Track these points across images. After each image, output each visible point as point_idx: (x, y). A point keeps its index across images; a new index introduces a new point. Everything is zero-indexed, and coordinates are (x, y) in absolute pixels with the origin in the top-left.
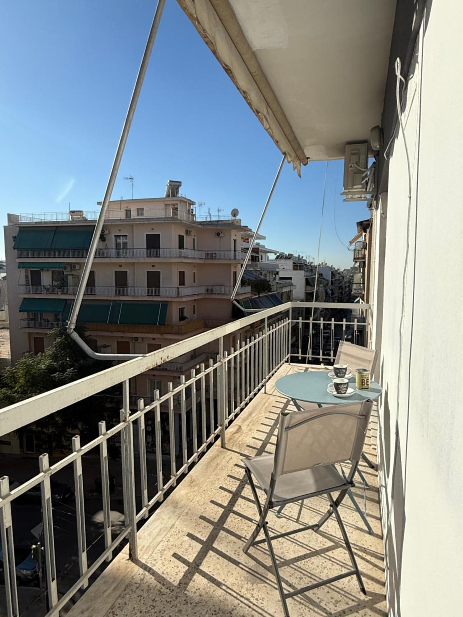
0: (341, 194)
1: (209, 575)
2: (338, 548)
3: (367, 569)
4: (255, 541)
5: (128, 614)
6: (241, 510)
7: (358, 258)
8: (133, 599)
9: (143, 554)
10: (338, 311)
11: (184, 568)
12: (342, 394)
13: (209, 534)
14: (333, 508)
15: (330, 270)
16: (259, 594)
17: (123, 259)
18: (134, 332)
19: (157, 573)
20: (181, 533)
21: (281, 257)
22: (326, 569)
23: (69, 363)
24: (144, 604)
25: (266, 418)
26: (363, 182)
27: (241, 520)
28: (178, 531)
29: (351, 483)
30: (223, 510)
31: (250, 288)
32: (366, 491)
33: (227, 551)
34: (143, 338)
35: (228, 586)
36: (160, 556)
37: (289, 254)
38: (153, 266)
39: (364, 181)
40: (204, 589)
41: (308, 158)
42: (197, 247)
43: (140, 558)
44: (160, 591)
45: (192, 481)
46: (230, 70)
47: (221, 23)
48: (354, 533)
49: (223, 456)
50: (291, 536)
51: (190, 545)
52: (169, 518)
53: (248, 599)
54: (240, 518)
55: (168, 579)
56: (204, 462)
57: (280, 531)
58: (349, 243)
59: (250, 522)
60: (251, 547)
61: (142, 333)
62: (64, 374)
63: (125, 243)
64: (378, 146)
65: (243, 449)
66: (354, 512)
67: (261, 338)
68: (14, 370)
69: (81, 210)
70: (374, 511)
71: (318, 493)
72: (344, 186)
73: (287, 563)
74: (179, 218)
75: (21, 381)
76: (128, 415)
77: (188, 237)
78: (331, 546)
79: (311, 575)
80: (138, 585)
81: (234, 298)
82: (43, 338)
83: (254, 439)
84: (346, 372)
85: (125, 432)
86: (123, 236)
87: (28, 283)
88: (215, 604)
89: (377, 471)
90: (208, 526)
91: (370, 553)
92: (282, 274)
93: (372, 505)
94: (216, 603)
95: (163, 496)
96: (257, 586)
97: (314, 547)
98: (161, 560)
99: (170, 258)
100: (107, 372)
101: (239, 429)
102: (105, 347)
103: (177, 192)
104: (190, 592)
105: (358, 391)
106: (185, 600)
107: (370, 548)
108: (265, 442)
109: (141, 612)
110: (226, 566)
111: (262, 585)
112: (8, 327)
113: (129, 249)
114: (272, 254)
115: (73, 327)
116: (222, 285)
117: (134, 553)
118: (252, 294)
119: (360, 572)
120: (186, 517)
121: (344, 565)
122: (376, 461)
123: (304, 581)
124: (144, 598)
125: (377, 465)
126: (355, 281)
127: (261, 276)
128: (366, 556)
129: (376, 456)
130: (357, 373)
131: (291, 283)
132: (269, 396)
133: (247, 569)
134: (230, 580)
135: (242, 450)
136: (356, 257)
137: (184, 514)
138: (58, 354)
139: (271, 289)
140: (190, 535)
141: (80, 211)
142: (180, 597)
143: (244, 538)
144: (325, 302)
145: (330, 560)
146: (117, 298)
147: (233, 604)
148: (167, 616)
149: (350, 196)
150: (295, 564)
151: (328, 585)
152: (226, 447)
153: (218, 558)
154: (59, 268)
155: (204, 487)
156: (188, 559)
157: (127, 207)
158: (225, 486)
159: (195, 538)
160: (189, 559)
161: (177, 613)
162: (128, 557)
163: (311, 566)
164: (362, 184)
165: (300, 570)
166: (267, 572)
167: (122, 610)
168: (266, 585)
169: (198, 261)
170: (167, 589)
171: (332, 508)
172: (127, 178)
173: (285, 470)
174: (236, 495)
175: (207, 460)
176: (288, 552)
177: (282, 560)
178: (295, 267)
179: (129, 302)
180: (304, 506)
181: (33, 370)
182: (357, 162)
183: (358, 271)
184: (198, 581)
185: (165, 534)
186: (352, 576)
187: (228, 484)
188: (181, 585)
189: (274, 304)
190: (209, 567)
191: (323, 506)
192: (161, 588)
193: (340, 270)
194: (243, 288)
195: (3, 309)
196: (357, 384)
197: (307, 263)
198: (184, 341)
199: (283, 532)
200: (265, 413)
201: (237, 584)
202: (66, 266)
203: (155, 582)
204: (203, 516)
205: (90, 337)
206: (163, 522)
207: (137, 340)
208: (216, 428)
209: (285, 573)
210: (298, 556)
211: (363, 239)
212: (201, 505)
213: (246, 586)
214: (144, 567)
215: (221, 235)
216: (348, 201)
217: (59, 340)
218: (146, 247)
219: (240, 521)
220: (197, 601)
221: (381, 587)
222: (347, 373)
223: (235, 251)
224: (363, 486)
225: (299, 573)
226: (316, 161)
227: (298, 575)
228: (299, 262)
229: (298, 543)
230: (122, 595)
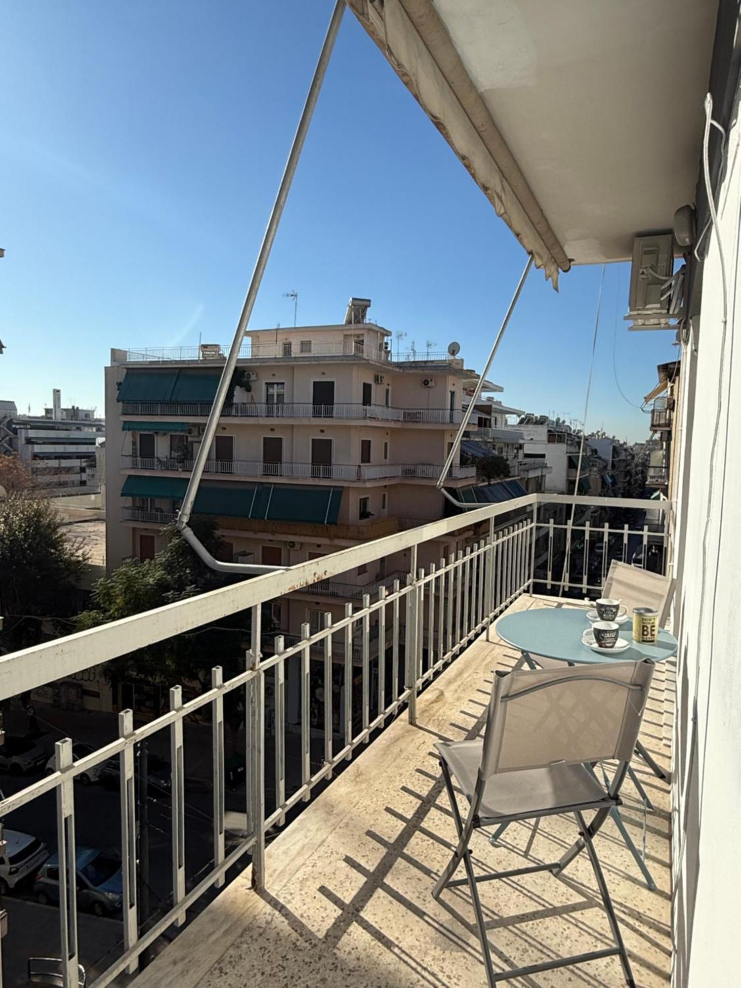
0: (626, 318)
1: (374, 928)
2: (592, 907)
3: (640, 948)
4: (451, 880)
5: (244, 975)
6: (434, 828)
7: (659, 426)
8: (253, 951)
9: (273, 883)
10: (622, 511)
11: (335, 912)
12: (606, 647)
13: (379, 861)
14: (584, 838)
15: (610, 444)
16: (453, 969)
17: (277, 419)
18: (291, 534)
19: (293, 914)
20: (335, 855)
21: (527, 420)
22: (569, 940)
23: (190, 578)
24: (268, 961)
25: (486, 681)
26: (662, 299)
27: (433, 843)
28: (330, 851)
29: (616, 798)
30: (405, 824)
31: (474, 469)
32: (647, 815)
33: (406, 893)
34: (302, 544)
35: (403, 949)
36: (299, 888)
37: (541, 416)
38: (322, 431)
39: (665, 297)
40: (365, 950)
41: (571, 260)
42: (392, 403)
43: (268, 888)
44: (294, 944)
45: (359, 774)
46: (442, 124)
47: (427, 51)
48: (622, 884)
49: (409, 739)
50: (513, 878)
51: (347, 876)
52: (317, 830)
53: (433, 975)
54: (431, 841)
55: (310, 927)
56: (380, 744)
57: (493, 867)
58: (644, 400)
59: (446, 849)
60: (445, 890)
61: (301, 535)
62: (181, 593)
63: (280, 395)
64: (687, 240)
65: (445, 728)
66: (624, 849)
67: (482, 550)
68: (109, 583)
69: (216, 343)
70: (659, 850)
71: (561, 810)
72: (630, 305)
73: (504, 923)
74: (365, 356)
75: (118, 601)
76: (258, 659)
77: (378, 386)
78: (580, 903)
79: (542, 948)
80: (262, 930)
81: (442, 484)
82: (153, 537)
83: (462, 714)
84: (617, 612)
85: (252, 686)
86: (278, 384)
87: (136, 453)
88: (380, 976)
89: (669, 783)
90: (378, 849)
91: (647, 921)
92: (528, 450)
93: (657, 841)
94: (382, 974)
95: (309, 792)
96: (451, 955)
97: (551, 902)
98: (301, 894)
99: (348, 419)
100: (228, 591)
101: (439, 696)
102: (244, 554)
103: (364, 316)
104: (342, 951)
105: (635, 645)
106: (333, 964)
107: (648, 913)
108: (481, 720)
109: (263, 974)
110: (403, 916)
111: (459, 954)
112: (104, 517)
113: (287, 403)
114: (512, 416)
115: (185, 519)
116: (430, 465)
117: (260, 878)
118: (478, 479)
119: (627, 953)
120: (345, 831)
121: (600, 937)
122: (669, 766)
123: (529, 956)
124: (269, 952)
125: (670, 774)
126: (652, 464)
127: (494, 451)
128: (639, 926)
129: (670, 758)
130: (635, 614)
131: (543, 463)
132: (493, 645)
133: (436, 926)
134: (407, 940)
135: (443, 731)
136: (655, 423)
137: (341, 825)
138: (174, 563)
139: (509, 472)
140: (348, 860)
141: (216, 346)
142: (325, 957)
143: (436, 874)
144: (600, 496)
145: (577, 926)
146: (264, 480)
147: (409, 979)
148: (303, 985)
149: (640, 322)
150: (518, 925)
151: (571, 967)
152: (418, 723)
153: (391, 902)
154: (182, 431)
155: (377, 785)
156: (342, 899)
157: (286, 339)
158: (410, 787)
159: (356, 865)
160: (344, 898)
161: (318, 982)
162: (249, 884)
163: (543, 932)
164: (661, 302)
165: (524, 936)
166: (470, 934)
167: (234, 967)
168: (466, 955)
169: (392, 425)
170: (306, 941)
171: (582, 839)
172: (288, 295)
173: (500, 766)
174: (427, 803)
175: (384, 742)
176: (506, 905)
177: (496, 917)
178: (551, 437)
179: (284, 487)
180: (538, 831)
181: (136, 585)
182: (652, 265)
183: (660, 447)
184: (355, 936)
185: (310, 853)
186: (613, 957)
187: (416, 783)
188: (329, 938)
189: (512, 495)
190: (375, 914)
191: (570, 835)
192: (298, 940)
193: (628, 445)
194: (464, 470)
195: (99, 491)
196: (634, 634)
197: (572, 432)
198: (352, 549)
199: (501, 870)
200: (484, 673)
201: (419, 948)
202: (192, 428)
203: (289, 928)
204: (371, 831)
205: (223, 539)
206: (309, 834)
207: (293, 547)
208: (401, 691)
209: (498, 938)
210: (523, 913)
211: (669, 393)
212: (370, 814)
213: (432, 952)
214: (273, 903)
215: (431, 384)
216: (637, 329)
217: (178, 541)
218: (312, 401)
219: (431, 846)
220: (351, 967)
221: (664, 981)
222: (619, 614)
223: (452, 409)
224: (643, 807)
225: (522, 942)
226: (586, 264)
227: (521, 945)
228: (558, 430)
229: (525, 891)
230: (236, 943)
